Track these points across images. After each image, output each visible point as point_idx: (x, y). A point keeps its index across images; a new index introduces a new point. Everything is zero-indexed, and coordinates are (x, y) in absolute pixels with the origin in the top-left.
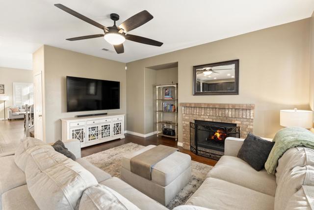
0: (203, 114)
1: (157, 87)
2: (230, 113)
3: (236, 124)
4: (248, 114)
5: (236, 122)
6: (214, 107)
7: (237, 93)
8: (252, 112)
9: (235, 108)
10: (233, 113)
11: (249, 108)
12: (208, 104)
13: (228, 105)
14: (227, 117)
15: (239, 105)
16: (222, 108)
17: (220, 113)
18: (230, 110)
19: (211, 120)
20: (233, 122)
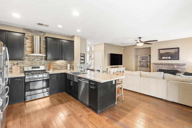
0: (163, 67)
1: (139, 56)
2: (176, 67)
3: (178, 71)
4: (183, 67)
5: (178, 70)
6: (169, 65)
7: (178, 59)
8: (185, 66)
9: (178, 65)
10: (177, 67)
11: (184, 65)
12: (166, 63)
13: (175, 64)
14: (174, 68)
15: (180, 64)
16: (172, 65)
17: (171, 66)
18: (176, 66)
19: (167, 69)
20: (177, 70)
